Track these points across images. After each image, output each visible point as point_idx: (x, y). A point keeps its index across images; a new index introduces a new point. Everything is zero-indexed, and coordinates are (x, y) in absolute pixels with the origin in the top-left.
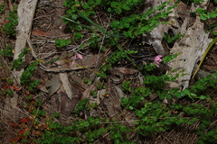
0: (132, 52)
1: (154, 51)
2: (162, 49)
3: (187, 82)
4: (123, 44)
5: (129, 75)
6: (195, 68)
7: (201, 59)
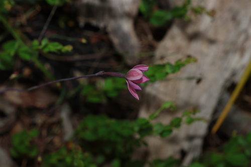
0: (54, 47)
1: (111, 45)
2: (134, 40)
3: (198, 142)
4: (23, 18)
5: (32, 110)
6: (220, 103)
7: (241, 80)
